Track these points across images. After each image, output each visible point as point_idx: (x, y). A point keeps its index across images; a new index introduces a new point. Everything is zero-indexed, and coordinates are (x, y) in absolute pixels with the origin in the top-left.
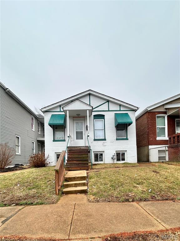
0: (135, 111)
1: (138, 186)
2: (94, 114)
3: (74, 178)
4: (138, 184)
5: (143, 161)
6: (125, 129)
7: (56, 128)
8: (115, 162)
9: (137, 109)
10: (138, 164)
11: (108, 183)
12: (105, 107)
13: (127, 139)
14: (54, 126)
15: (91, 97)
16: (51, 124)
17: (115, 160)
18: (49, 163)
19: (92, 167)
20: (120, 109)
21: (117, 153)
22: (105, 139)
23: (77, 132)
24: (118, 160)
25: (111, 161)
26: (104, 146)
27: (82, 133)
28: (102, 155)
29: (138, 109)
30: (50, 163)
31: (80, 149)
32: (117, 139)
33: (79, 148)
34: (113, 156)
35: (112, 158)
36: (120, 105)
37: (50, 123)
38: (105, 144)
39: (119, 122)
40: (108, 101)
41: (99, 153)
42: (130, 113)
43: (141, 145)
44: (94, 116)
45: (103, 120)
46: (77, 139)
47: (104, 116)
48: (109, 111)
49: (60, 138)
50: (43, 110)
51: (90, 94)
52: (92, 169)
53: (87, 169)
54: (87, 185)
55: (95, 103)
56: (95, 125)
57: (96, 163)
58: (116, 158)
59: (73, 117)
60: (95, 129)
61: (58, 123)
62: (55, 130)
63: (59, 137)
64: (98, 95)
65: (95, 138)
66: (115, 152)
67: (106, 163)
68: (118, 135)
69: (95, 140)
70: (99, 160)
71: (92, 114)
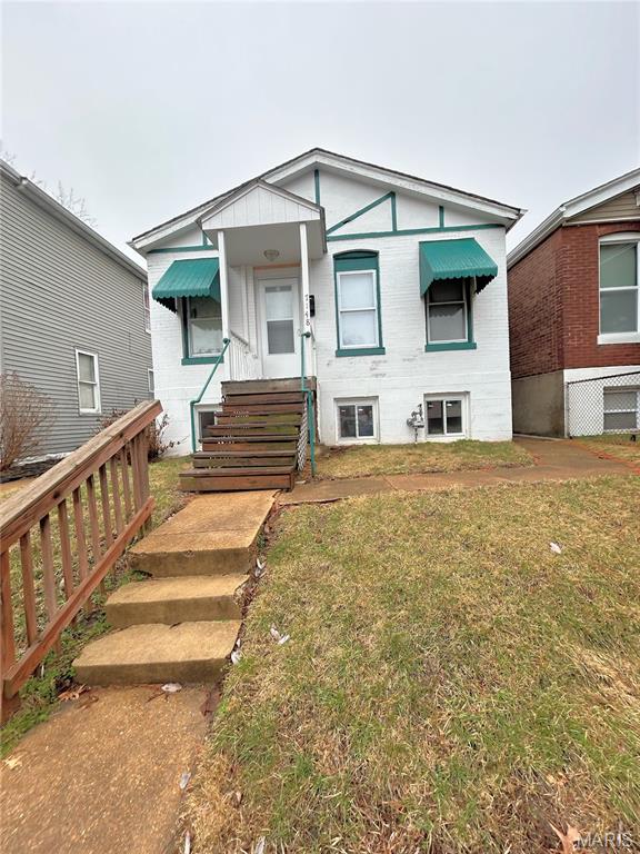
0: (504, 226)
2: (334, 248)
6: (462, 306)
7: (194, 313)
8: (423, 437)
9: (514, 217)
12: (379, 219)
13: (471, 345)
14: (184, 303)
15: (324, 183)
16: (161, 293)
17: (423, 431)
18: (168, 444)
20: (442, 224)
21: (429, 403)
22: (380, 350)
23: (272, 327)
24: (435, 425)
25: (403, 436)
26: (377, 376)
27: (289, 326)
28: (368, 411)
29: (520, 216)
30: (172, 445)
32: (429, 348)
33: (271, 385)
34: (414, 414)
35: (410, 424)
36: (442, 208)
37: (159, 289)
38: (382, 368)
39: (437, 274)
40: (392, 194)
41: (356, 404)
42: (483, 239)
43: (524, 367)
44: (337, 257)
45: (374, 271)
46: (270, 352)
47: (374, 255)
48: (395, 233)
49: (209, 351)
50: (138, 246)
51: (316, 171)
55: (338, 203)
56: (339, 293)
57: (349, 442)
58: (425, 423)
59: (254, 268)
60: (340, 310)
61: (191, 287)
62: (189, 320)
63: (207, 349)
64: (347, 168)
65: (342, 347)
66: (421, 400)
67: (385, 441)
68: (430, 333)
69: (340, 353)
70: (357, 433)
71: (325, 251)
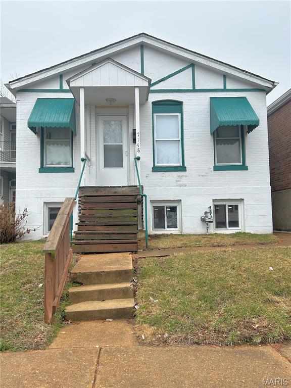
0: (267, 91)
1: (277, 298)
2: (153, 98)
3: (98, 274)
4: (276, 294)
5: (288, 228)
6: (238, 140)
7: (49, 137)
8: (212, 230)
9: (270, 86)
10: (275, 237)
11: (194, 291)
12: (184, 80)
13: (244, 168)
14: (42, 128)
15: (148, 55)
16: (35, 123)
17: (212, 225)
18: (26, 230)
19: (149, 244)
20: (225, 86)
21: (216, 206)
22: (183, 168)
23: (107, 149)
24: (220, 224)
25: (199, 229)
26: (180, 186)
27: (120, 148)
28: (174, 209)
29: (275, 86)
30: (28, 231)
31: (116, 192)
32: (216, 168)
33: (113, 190)
34: (206, 213)
35: (203, 220)
36: (225, 76)
37: (33, 120)
38: (184, 181)
39: (221, 122)
40: (192, 65)
41: (166, 205)
42: (252, 98)
43: (282, 183)
44: (154, 103)
45: (179, 115)
46: (105, 166)
47: (180, 104)
48: (194, 90)
49: (59, 163)
50: (13, 87)
51: (142, 46)
52: (147, 248)
53: (135, 249)
54: (135, 295)
55: (156, 68)
56: (155, 128)
57: (160, 232)
58: (213, 219)
59: (96, 107)
60: (155, 139)
61: (55, 120)
62: (45, 140)
63: (57, 162)
64: (164, 47)
65: (157, 165)
66: (211, 204)
67: (185, 232)
68: (218, 157)
69: (156, 169)
70: (166, 226)
71: (147, 100)
